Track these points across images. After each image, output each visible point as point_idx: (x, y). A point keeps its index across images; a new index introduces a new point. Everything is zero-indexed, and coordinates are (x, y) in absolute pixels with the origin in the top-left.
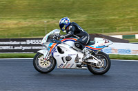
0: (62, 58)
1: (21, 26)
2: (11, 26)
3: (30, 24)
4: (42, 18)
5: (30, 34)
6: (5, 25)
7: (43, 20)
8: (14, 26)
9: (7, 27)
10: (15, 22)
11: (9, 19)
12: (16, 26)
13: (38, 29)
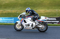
0: (26, 25)
1: (46, 12)
2: (42, 12)
3: (50, 11)
4: (56, 9)
5: (50, 15)
6: (39, 11)
7: (56, 10)
8: (43, 12)
9: (40, 12)
10: (44, 10)
11: (41, 9)
12: (44, 12)
13: (53, 14)
